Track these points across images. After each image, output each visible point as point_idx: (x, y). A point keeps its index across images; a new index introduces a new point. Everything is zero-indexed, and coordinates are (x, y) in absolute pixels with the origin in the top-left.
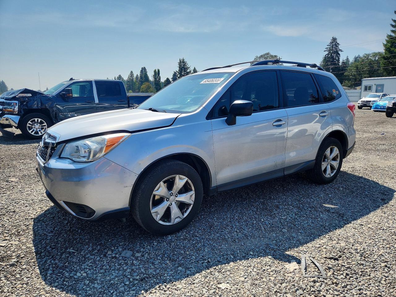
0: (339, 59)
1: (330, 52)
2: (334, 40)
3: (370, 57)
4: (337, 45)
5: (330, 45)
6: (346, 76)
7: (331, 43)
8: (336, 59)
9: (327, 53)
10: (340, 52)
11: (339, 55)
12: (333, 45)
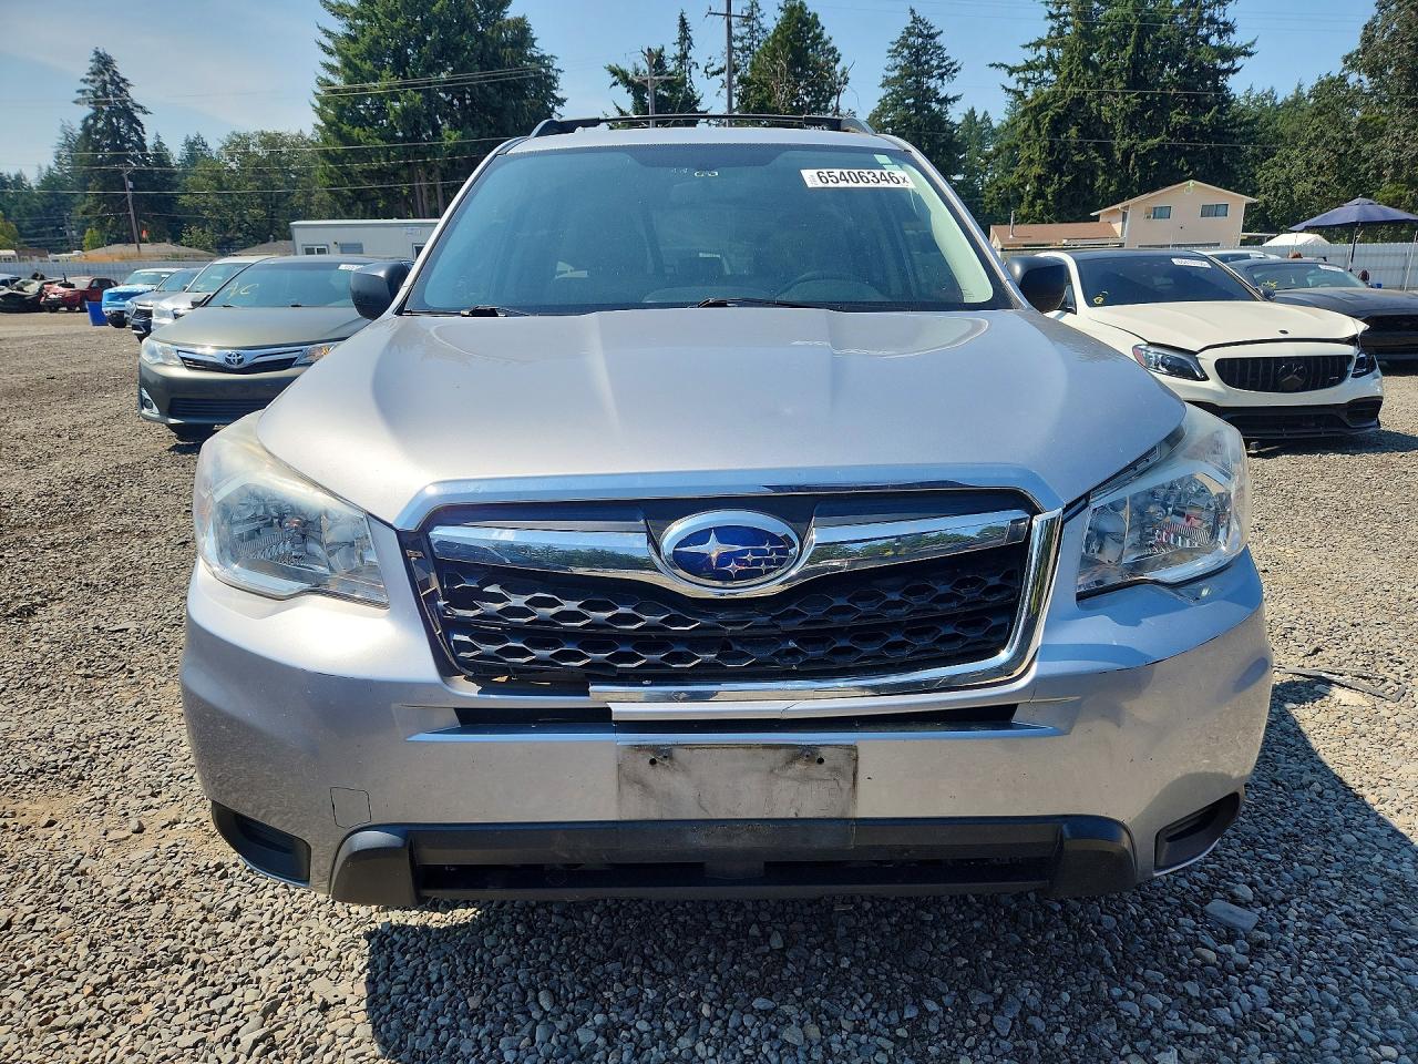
0: (142, 140)
1: (99, 111)
2: (104, 63)
3: (251, 148)
4: (120, 84)
5: (93, 81)
6: (185, 209)
7: (94, 74)
8: (130, 141)
9: (88, 110)
10: (139, 115)
11: (141, 125)
12: (104, 82)
